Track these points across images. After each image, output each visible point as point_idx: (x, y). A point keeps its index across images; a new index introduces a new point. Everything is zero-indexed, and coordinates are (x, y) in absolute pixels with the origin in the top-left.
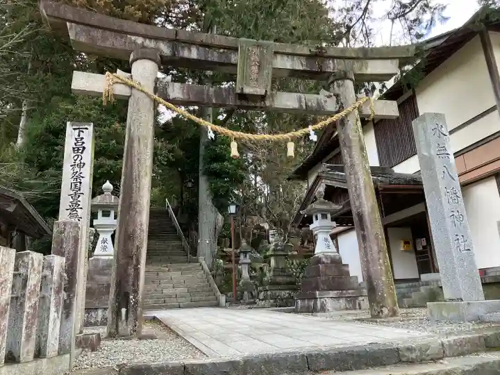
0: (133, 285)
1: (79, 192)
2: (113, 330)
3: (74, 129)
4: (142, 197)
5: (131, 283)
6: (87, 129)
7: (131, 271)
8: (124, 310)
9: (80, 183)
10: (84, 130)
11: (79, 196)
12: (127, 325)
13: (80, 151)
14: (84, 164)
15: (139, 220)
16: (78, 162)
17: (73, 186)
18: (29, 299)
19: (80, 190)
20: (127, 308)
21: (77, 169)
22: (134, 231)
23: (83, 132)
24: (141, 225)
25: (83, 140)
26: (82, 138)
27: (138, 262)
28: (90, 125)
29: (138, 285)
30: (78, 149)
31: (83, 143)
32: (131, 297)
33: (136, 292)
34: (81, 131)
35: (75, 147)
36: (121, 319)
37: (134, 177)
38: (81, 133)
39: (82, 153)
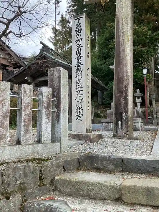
0: (125, 108)
1: (80, 56)
2: (115, 133)
3: (76, 20)
4: (127, 55)
5: (123, 107)
6: (82, 17)
7: (123, 100)
8: (120, 122)
9: (81, 50)
10: (80, 19)
11: (81, 58)
12: (122, 130)
13: (79, 32)
14: (82, 38)
15: (125, 69)
16: (79, 38)
17: (77, 52)
18: (25, 110)
19: (81, 54)
20: (121, 121)
21: (78, 43)
22: (123, 77)
23: (80, 20)
24: (127, 72)
25: (80, 25)
26: (80, 24)
27: (127, 95)
28: (83, 15)
29: (128, 108)
30: (79, 31)
31: (81, 26)
32: (124, 115)
33: (126, 112)
34: (78, 19)
35: (76, 30)
36: (119, 127)
37: (121, 44)
38: (79, 21)
39: (80, 32)
